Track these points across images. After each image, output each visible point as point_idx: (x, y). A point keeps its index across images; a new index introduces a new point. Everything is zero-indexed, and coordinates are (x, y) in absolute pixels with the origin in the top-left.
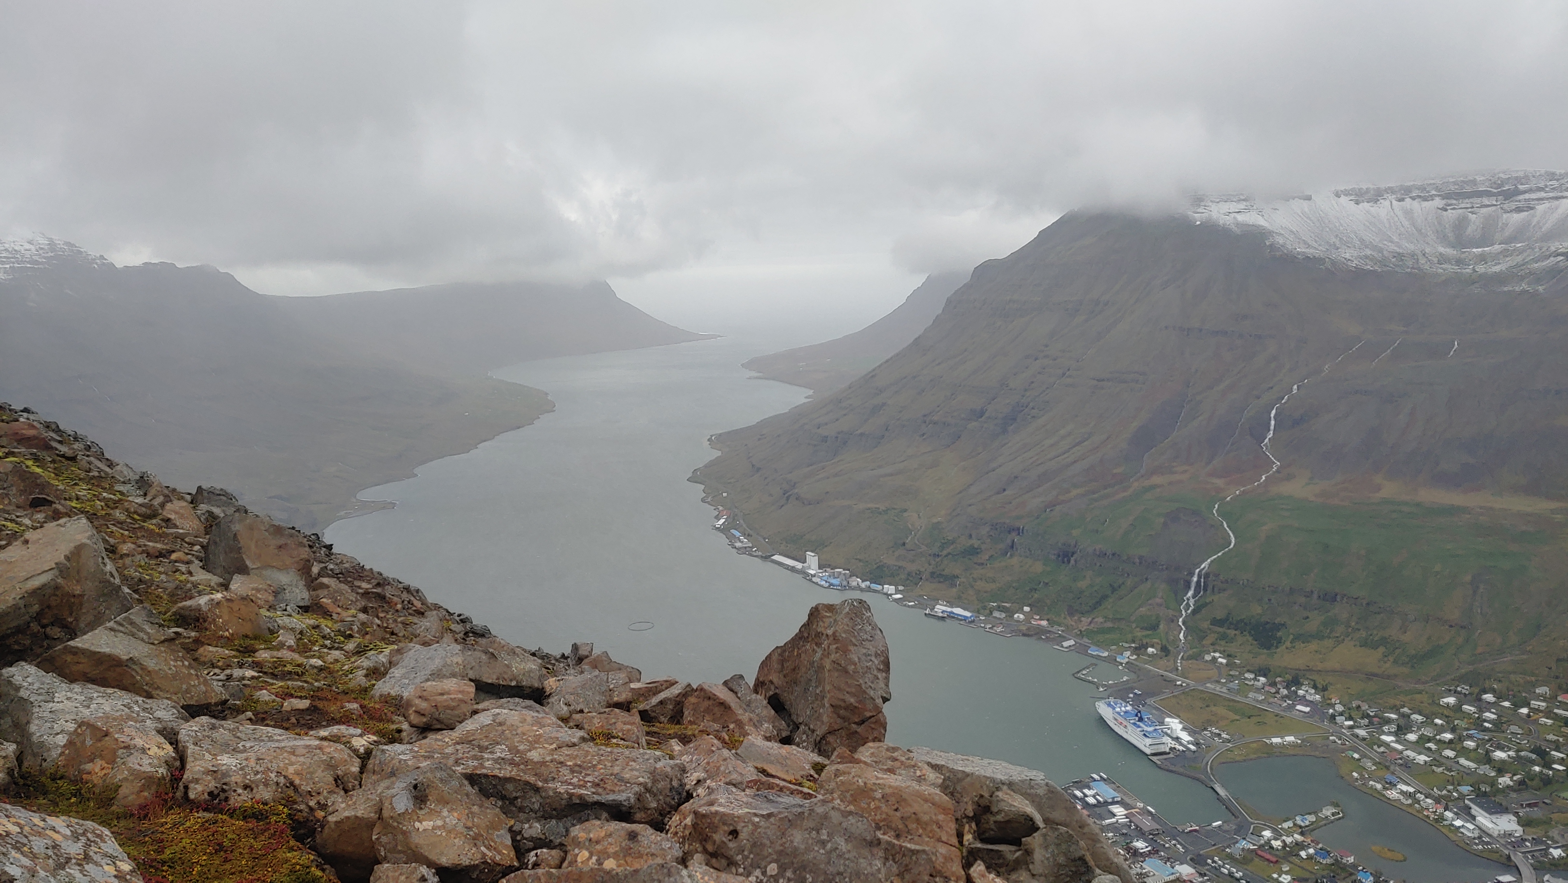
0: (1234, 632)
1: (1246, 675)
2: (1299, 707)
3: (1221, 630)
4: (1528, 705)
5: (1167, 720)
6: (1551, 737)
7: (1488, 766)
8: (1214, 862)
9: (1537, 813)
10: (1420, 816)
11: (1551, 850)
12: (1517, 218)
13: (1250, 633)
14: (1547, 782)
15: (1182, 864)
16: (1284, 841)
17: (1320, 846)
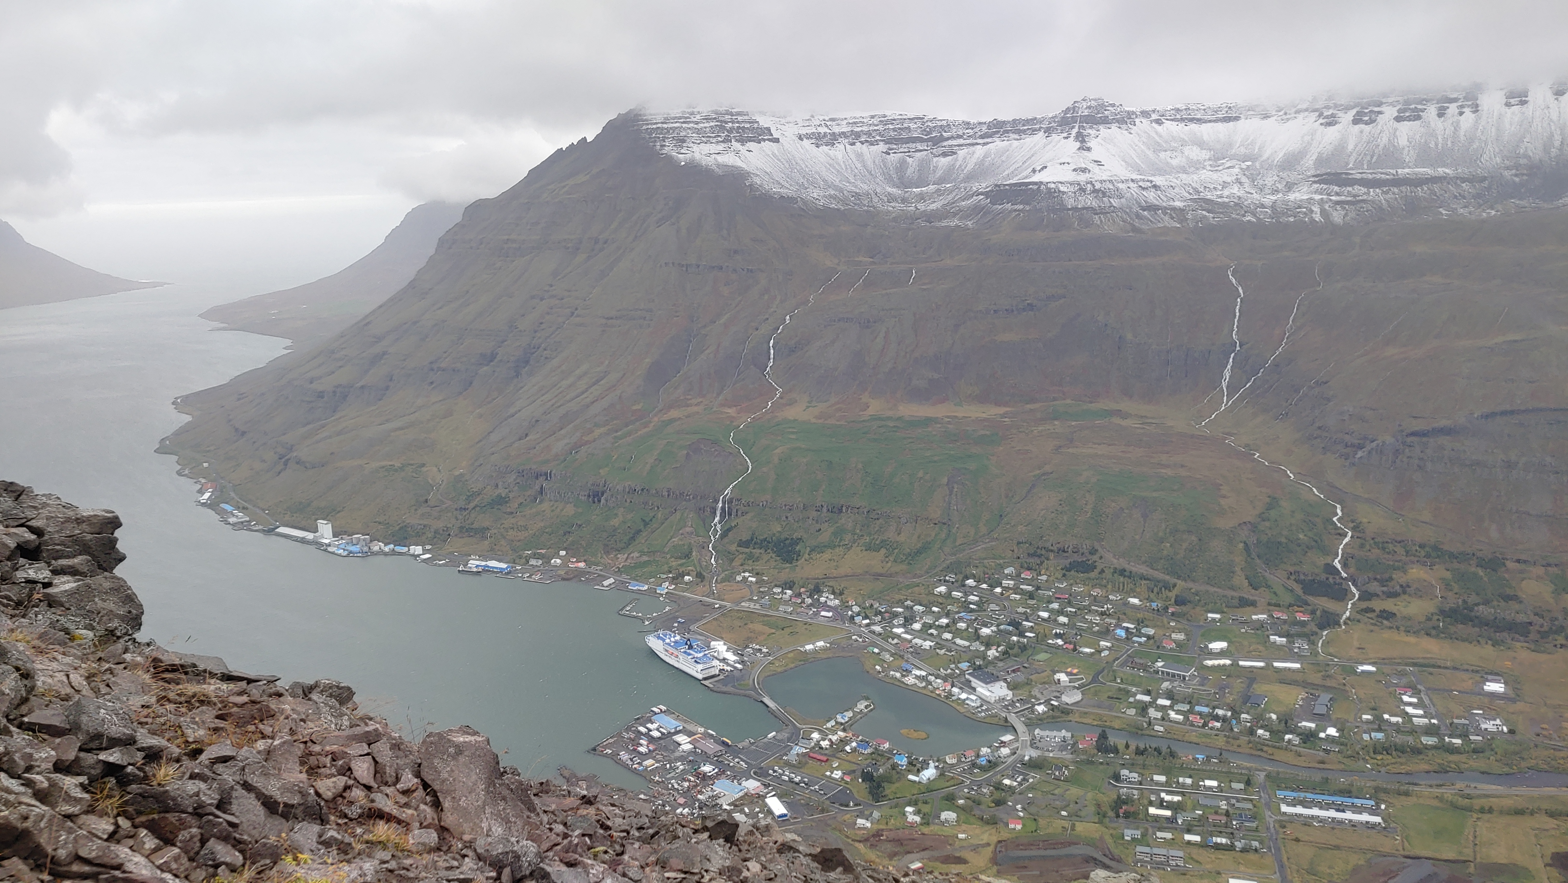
0: (759, 551)
1: (774, 590)
2: (823, 613)
3: (747, 550)
4: (1000, 585)
5: (713, 643)
6: (1021, 610)
7: (978, 643)
8: (775, 771)
9: (1020, 677)
10: (933, 695)
11: (1036, 707)
12: (944, 161)
13: (772, 550)
14: (1023, 648)
15: (747, 780)
16: (830, 740)
17: (860, 738)
